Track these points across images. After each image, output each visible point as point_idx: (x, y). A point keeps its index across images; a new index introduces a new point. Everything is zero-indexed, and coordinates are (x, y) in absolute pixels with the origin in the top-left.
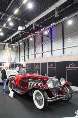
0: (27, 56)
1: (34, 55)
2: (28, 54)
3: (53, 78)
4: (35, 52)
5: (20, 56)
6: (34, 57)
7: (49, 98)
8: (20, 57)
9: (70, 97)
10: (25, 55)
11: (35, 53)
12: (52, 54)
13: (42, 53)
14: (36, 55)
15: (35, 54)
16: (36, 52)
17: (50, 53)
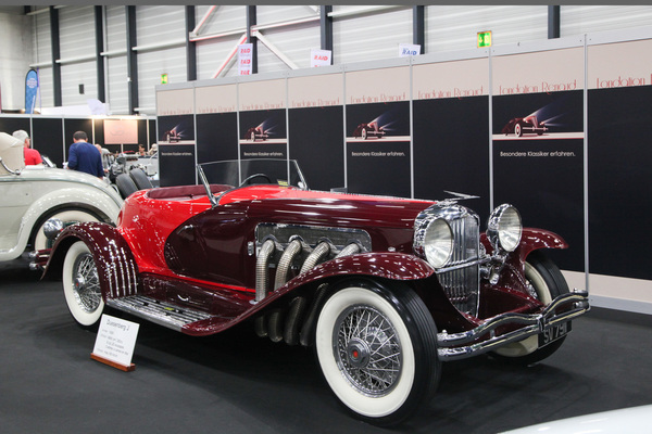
0: (124, 63)
1: (184, 50)
2: (132, 40)
3: (447, 202)
4: (191, 25)
5: (56, 53)
6: (184, 65)
7: (444, 336)
8: (57, 68)
9: (564, 327)
10: (100, 48)
11: (194, 36)
12: (328, 43)
13: (254, 40)
14: (201, 51)
15: (192, 46)
16: (204, 29)
17: (316, 34)
